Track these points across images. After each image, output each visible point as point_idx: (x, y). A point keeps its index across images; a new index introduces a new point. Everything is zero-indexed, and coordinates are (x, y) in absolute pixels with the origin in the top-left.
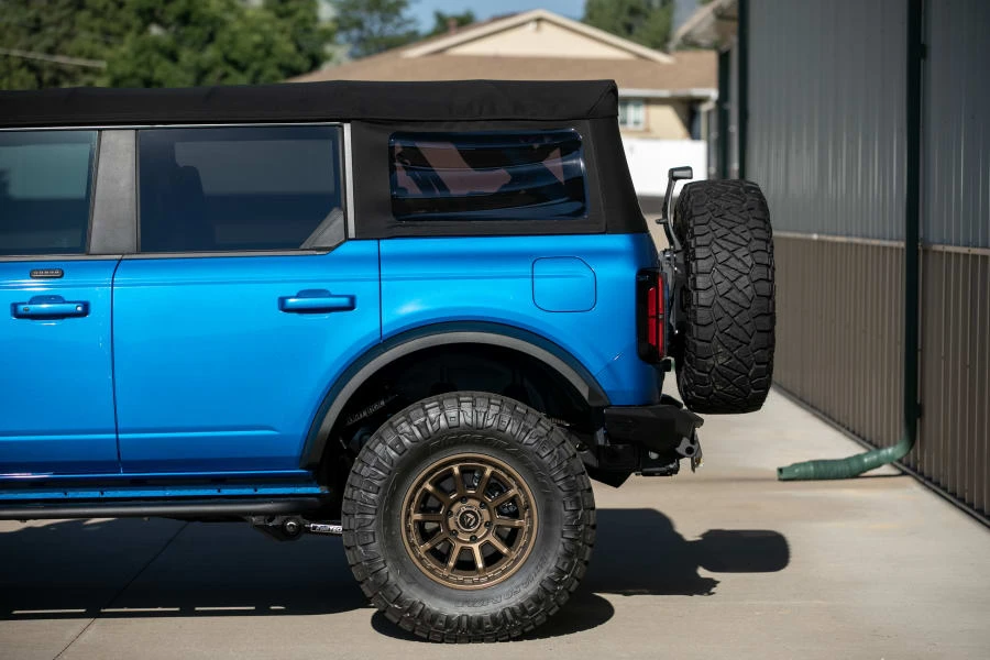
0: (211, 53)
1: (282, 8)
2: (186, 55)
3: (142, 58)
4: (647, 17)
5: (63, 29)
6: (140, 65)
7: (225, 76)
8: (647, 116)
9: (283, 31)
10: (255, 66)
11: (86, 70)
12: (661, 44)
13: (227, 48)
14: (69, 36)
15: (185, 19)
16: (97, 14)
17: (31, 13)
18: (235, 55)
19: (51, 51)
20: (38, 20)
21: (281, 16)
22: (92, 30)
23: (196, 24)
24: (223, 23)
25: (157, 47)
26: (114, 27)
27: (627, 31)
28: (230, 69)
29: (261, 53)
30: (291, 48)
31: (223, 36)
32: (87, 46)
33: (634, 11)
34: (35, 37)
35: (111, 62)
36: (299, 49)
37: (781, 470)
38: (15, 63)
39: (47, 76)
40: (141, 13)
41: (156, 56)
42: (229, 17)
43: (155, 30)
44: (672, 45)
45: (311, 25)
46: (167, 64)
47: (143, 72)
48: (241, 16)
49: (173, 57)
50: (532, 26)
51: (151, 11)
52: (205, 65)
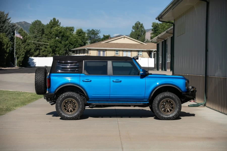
0: (67, 42)
1: (79, 35)
2: (63, 42)
3: (55, 43)
4: (141, 36)
5: (40, 37)
6: (55, 44)
7: (70, 46)
8: (142, 53)
9: (79, 38)
10: (75, 44)
11: (44, 44)
12: (143, 41)
13: (70, 41)
14: (41, 39)
15: (63, 36)
16: (46, 35)
17: (35, 35)
18: (71, 42)
19: (38, 41)
20: (36, 36)
21: (79, 36)
22: (46, 38)
23: (65, 37)
24: (69, 37)
25: (58, 41)
26: (49, 37)
27: (138, 39)
28: (70, 45)
29: (76, 42)
30: (81, 41)
31: (69, 39)
32: (45, 40)
33: (139, 35)
34: (36, 39)
35: (50, 43)
36: (82, 41)
37: (188, 105)
38: (32, 43)
39: (37, 45)
40: (55, 35)
41: (58, 42)
42: (70, 36)
43: (57, 38)
44: (145, 41)
45: (84, 37)
46: (60, 44)
47: (56, 45)
48: (72, 36)
49: (61, 43)
50: (123, 38)
51: (57, 35)
52: (66, 44)
